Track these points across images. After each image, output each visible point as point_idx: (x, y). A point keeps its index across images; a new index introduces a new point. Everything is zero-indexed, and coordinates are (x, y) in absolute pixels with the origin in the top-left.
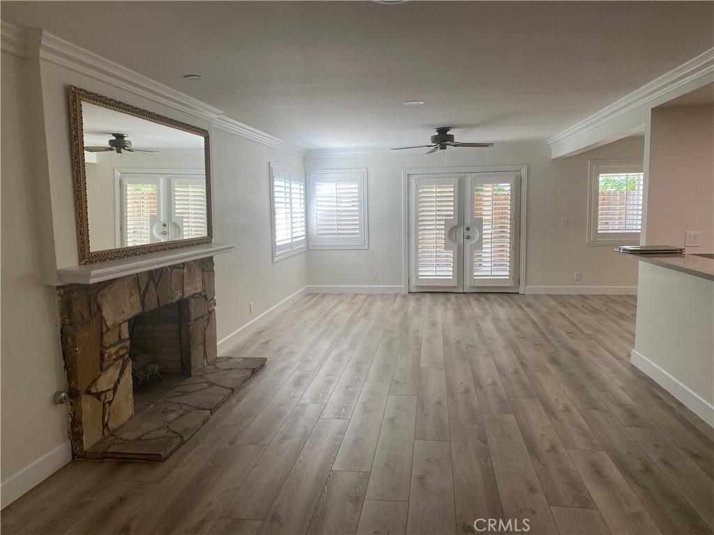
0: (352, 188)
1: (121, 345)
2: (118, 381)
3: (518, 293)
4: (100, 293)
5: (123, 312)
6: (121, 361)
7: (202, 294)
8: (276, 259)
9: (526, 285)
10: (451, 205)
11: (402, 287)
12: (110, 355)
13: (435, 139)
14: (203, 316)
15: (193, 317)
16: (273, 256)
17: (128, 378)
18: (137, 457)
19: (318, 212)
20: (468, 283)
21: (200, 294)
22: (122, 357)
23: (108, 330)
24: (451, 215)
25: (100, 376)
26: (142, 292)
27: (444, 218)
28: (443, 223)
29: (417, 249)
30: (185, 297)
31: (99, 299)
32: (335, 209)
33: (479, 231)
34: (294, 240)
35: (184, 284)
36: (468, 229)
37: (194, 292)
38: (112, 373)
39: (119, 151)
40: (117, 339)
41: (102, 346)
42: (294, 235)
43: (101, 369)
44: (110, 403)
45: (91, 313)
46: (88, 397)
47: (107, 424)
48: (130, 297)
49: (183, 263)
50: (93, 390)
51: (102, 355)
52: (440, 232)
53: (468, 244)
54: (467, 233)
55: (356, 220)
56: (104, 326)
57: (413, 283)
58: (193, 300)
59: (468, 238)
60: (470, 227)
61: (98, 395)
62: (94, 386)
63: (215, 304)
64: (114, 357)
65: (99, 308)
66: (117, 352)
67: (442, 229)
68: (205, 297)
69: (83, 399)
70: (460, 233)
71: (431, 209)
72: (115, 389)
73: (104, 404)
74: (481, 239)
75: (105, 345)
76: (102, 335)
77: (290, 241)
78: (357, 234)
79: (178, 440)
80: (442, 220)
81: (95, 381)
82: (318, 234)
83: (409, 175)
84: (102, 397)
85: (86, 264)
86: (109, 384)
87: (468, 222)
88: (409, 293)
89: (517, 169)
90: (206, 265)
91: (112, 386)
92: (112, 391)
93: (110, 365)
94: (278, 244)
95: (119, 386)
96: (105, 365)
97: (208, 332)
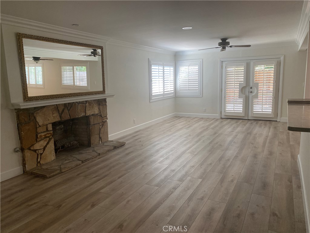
0: (195, 69)
1: (47, 132)
2: (46, 146)
3: (277, 121)
4: (36, 112)
5: (49, 120)
6: (48, 139)
7: (98, 114)
8: (151, 101)
9: (281, 117)
10: (243, 76)
11: (217, 116)
12: (41, 136)
13: (220, 44)
14: (99, 123)
15: (92, 123)
16: (150, 99)
17: (52, 145)
18: (40, 175)
19: (180, 80)
20: (250, 115)
21: (97, 114)
22: (49, 137)
23: (40, 126)
24: (242, 81)
25: (36, 143)
26: (60, 113)
27: (239, 82)
28: (239, 85)
29: (225, 97)
30: (86, 115)
31: (35, 114)
32: (187, 78)
33: (257, 89)
34: (165, 93)
35: (86, 110)
36: (251, 88)
37: (93, 113)
38: (43, 143)
39: (95, 56)
40: (45, 130)
41: (37, 132)
42: (165, 90)
43: (37, 141)
44: (41, 154)
45: (30, 120)
46: (29, 151)
47: (39, 162)
48: (53, 114)
49: (86, 101)
50: (32, 148)
51: (37, 136)
52: (236, 89)
53: (251, 95)
54: (251, 90)
55: (197, 83)
56: (37, 125)
57: (223, 113)
58: (92, 117)
59: (251, 92)
60: (252, 87)
61: (35, 151)
62: (32, 147)
63: (107, 119)
64: (43, 137)
65: (35, 118)
66: (45, 135)
67: (238, 88)
68: (101, 116)
69: (25, 152)
70: (247, 90)
71: (232, 78)
72: (44, 149)
73: (38, 154)
74: (257, 93)
75: (38, 132)
76: (37, 128)
77: (163, 93)
78: (197, 90)
79: (59, 171)
80: (238, 83)
81: (33, 145)
82: (180, 90)
83: (222, 62)
84: (37, 151)
85: (27, 101)
86: (41, 147)
87: (251, 85)
88: (221, 118)
89: (278, 57)
90: (102, 103)
91: (42, 148)
92: (43, 150)
93: (41, 140)
94: (153, 94)
95: (46, 148)
96: (38, 140)
97: (102, 130)
